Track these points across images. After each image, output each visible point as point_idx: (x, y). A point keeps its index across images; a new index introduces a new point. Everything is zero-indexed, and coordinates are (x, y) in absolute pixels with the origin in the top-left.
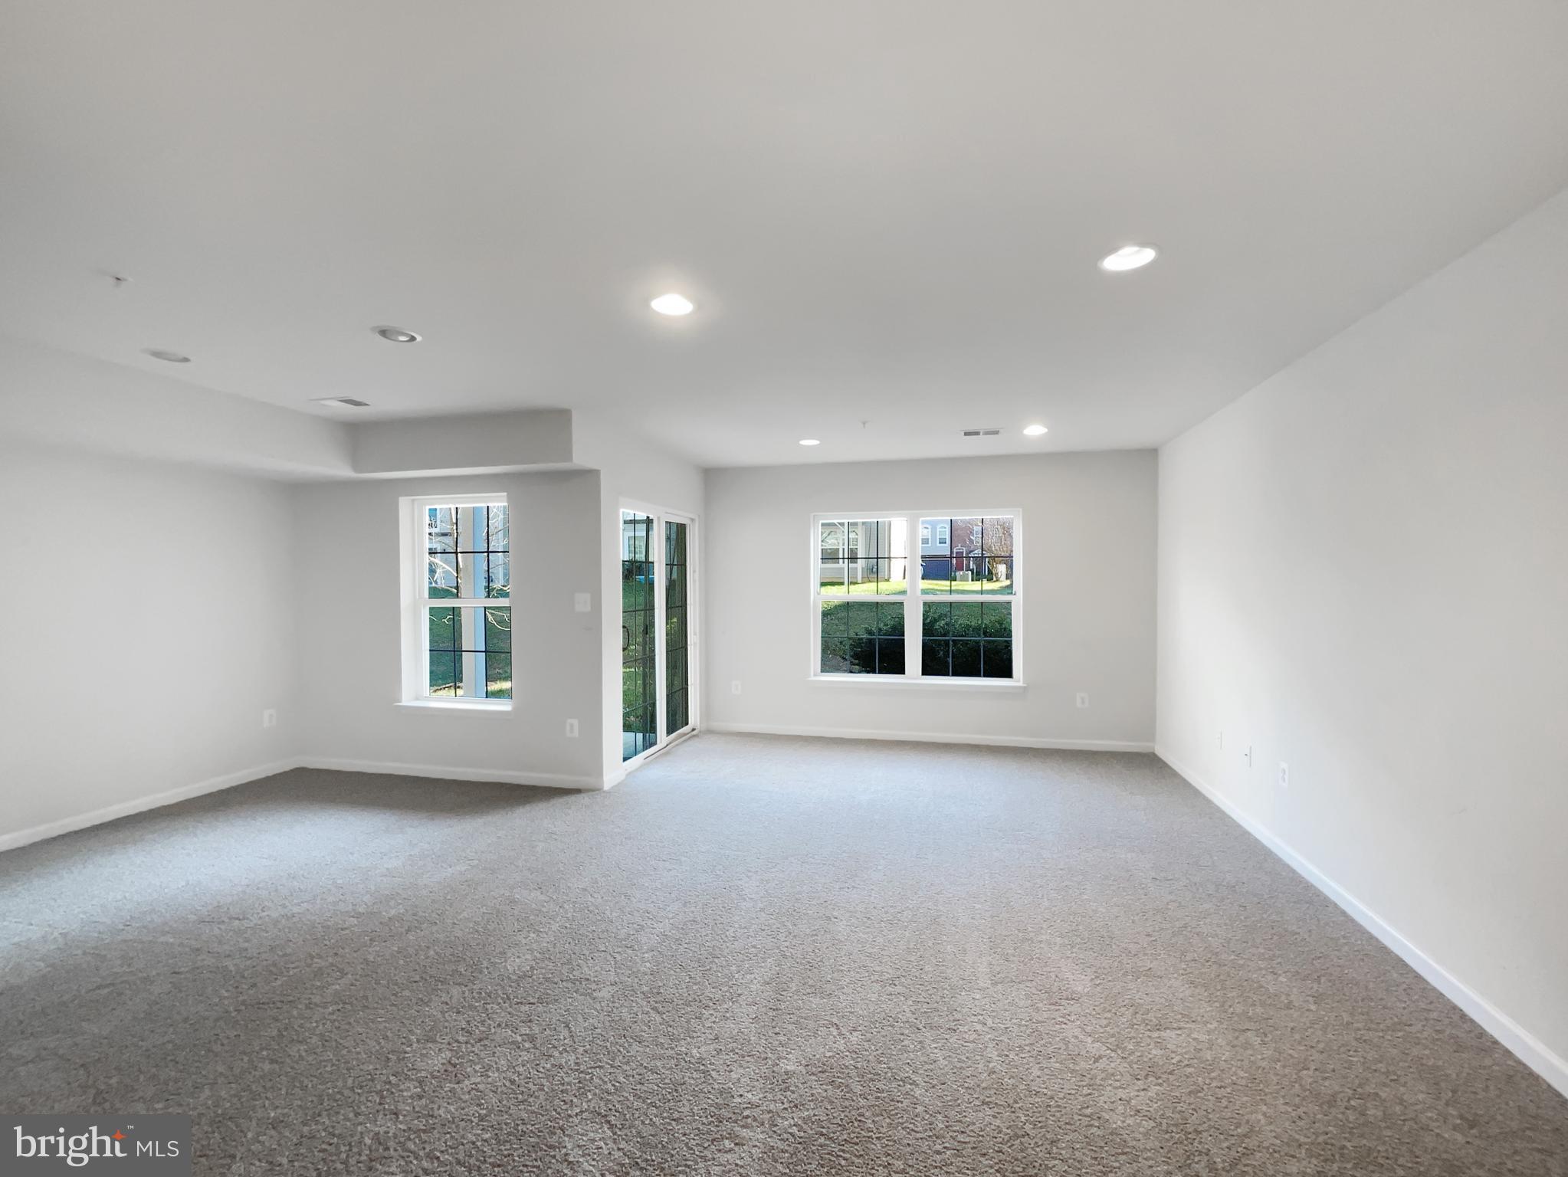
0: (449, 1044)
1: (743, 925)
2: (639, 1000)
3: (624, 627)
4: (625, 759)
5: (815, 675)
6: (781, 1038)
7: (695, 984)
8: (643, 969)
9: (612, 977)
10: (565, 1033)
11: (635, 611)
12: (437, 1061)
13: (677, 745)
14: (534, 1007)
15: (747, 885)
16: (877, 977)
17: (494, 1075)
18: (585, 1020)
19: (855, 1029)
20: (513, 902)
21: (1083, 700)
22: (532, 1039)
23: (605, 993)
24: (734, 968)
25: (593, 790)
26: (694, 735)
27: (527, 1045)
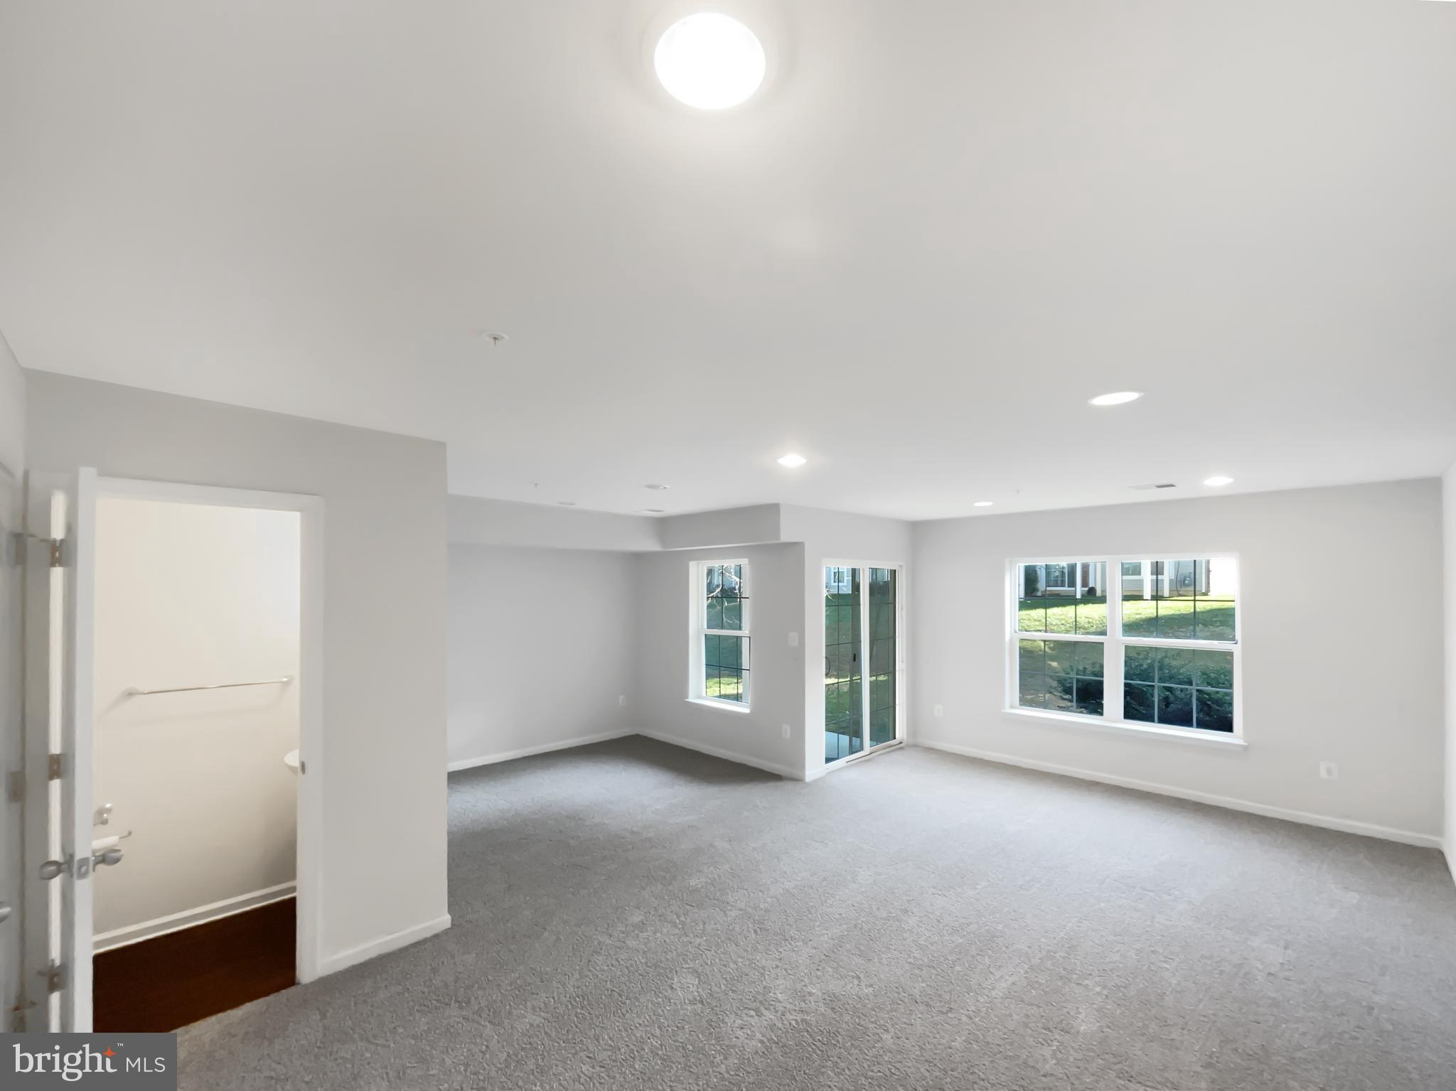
0: (645, 913)
1: (842, 899)
2: (749, 923)
3: (826, 658)
4: (828, 760)
5: (1012, 707)
6: (818, 973)
7: (788, 925)
8: (762, 907)
9: (742, 905)
10: (701, 926)
11: (839, 644)
12: (637, 918)
13: (882, 754)
14: (692, 908)
15: (863, 873)
16: (911, 960)
17: (659, 935)
18: (715, 924)
19: (871, 986)
20: (712, 845)
21: (1329, 771)
22: (683, 923)
23: (733, 914)
24: (817, 924)
25: (797, 779)
26: (901, 747)
27: (680, 926)
